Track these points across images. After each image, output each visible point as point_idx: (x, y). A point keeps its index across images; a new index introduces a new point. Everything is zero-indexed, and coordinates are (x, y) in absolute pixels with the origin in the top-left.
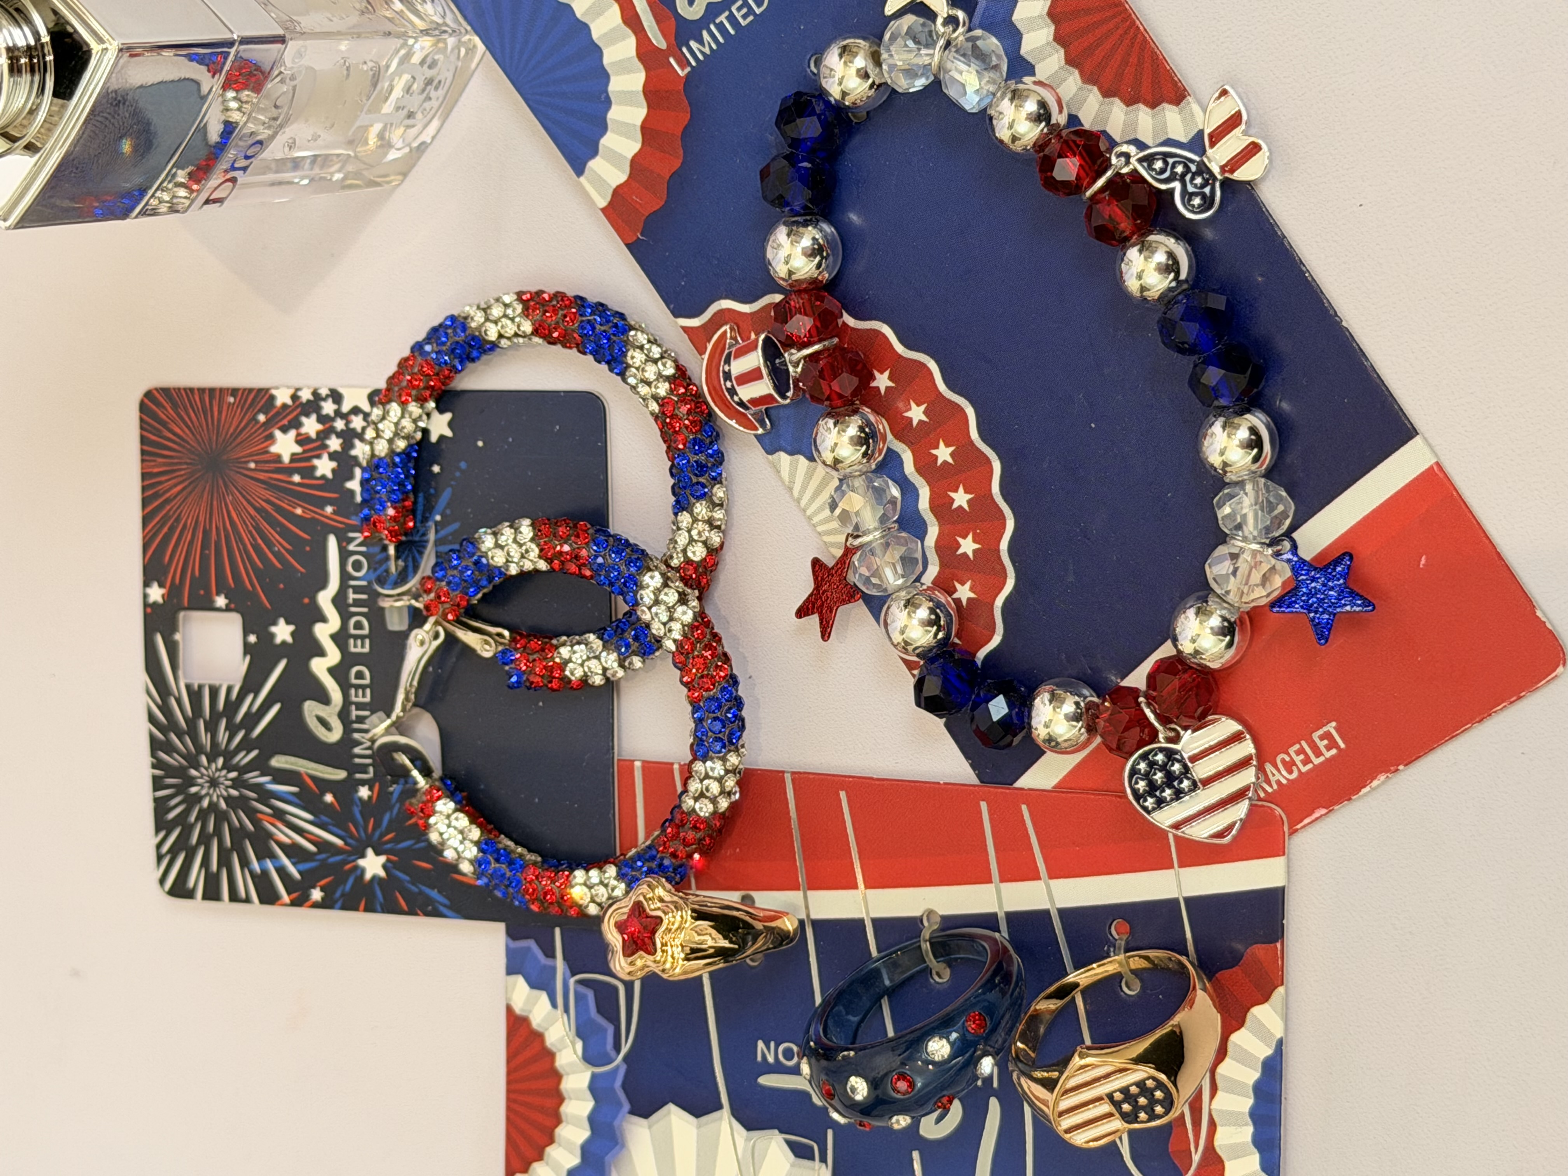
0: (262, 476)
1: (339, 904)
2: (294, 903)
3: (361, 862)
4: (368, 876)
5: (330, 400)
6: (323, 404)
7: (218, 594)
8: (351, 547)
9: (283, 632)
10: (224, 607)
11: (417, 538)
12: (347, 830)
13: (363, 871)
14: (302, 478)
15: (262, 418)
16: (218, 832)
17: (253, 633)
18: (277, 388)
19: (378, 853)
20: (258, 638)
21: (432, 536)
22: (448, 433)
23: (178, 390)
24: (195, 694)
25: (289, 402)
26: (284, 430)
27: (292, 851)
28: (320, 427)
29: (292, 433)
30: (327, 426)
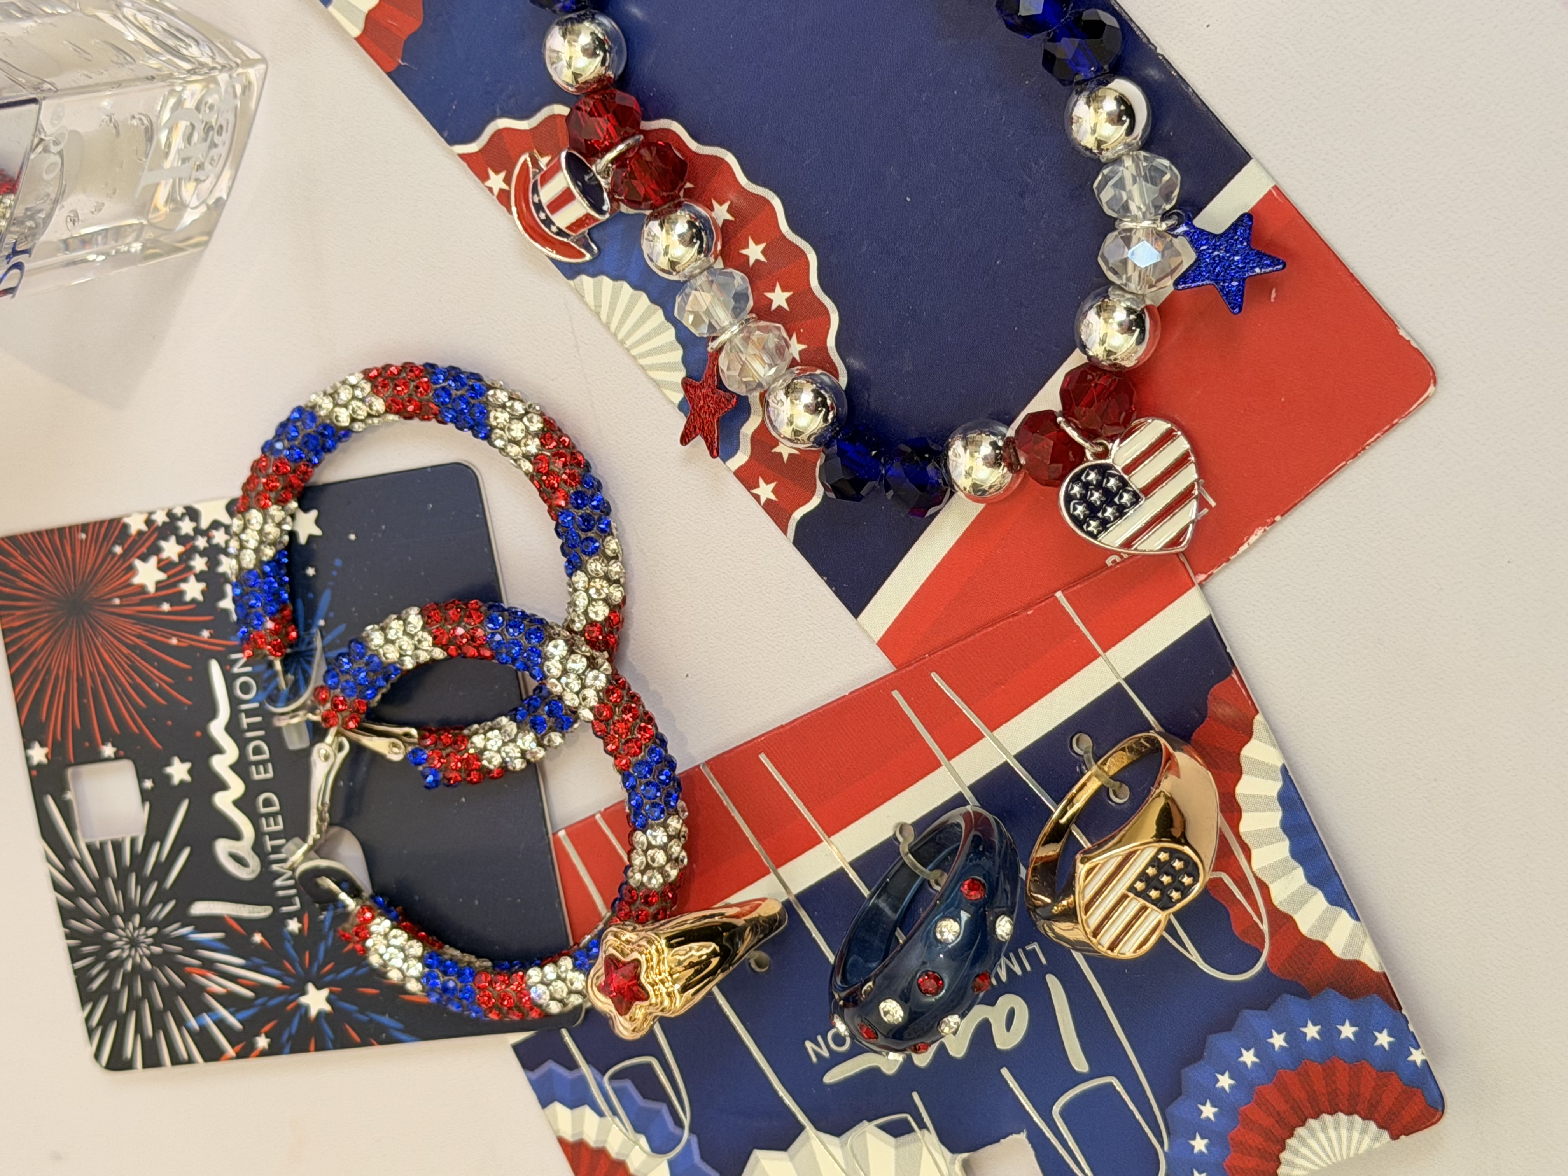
0: (127, 611)
1: (287, 1049)
2: (240, 1056)
3: (303, 1000)
4: (313, 1013)
5: (187, 519)
6: (180, 524)
7: (104, 743)
8: (236, 670)
9: (179, 771)
10: (113, 756)
11: (303, 648)
12: (282, 968)
13: (307, 1009)
14: (171, 606)
15: (118, 550)
16: (147, 994)
17: (148, 778)
18: (128, 516)
19: (319, 987)
20: (154, 782)
21: (318, 643)
22: (317, 532)
23: (25, 536)
24: (97, 853)
25: (144, 528)
26: (144, 558)
27: (229, 1000)
28: (180, 549)
29: (153, 560)
30: (188, 546)
